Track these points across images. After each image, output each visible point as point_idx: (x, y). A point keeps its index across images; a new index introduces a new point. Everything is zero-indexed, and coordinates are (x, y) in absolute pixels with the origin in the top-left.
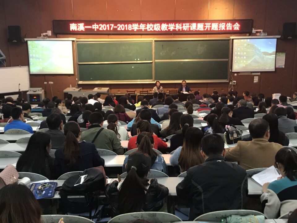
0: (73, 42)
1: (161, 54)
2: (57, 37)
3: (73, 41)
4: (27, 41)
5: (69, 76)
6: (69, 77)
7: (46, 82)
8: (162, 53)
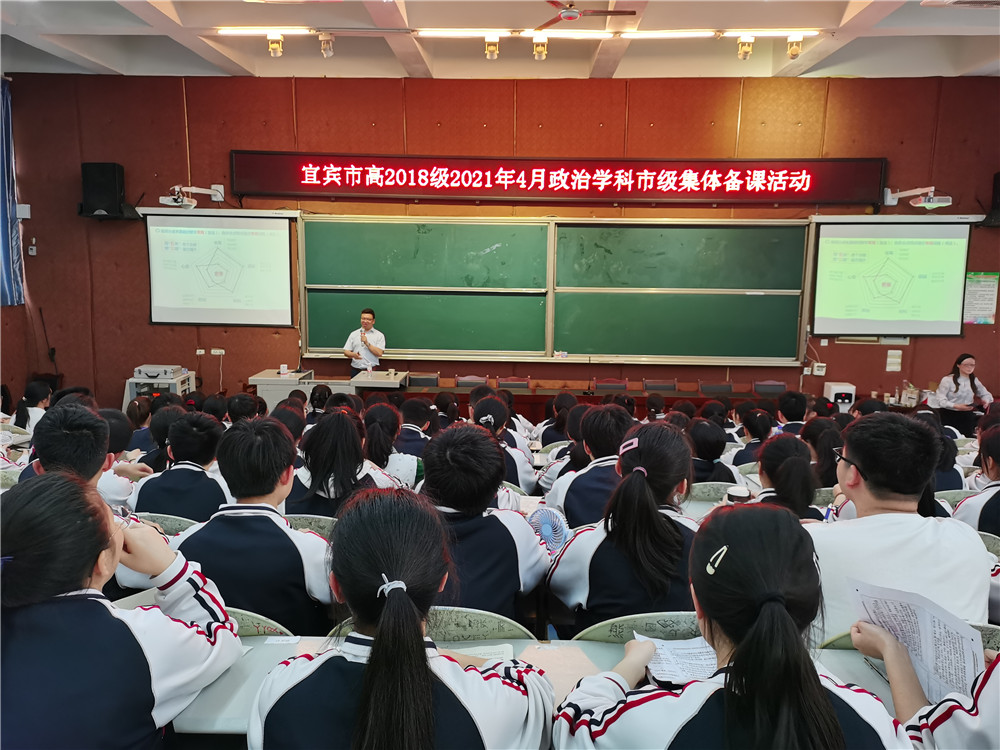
0: (293, 223)
1: (576, 266)
2: (242, 207)
3: (292, 220)
4: (145, 216)
6: (276, 335)
7: (201, 348)
8: (580, 265)
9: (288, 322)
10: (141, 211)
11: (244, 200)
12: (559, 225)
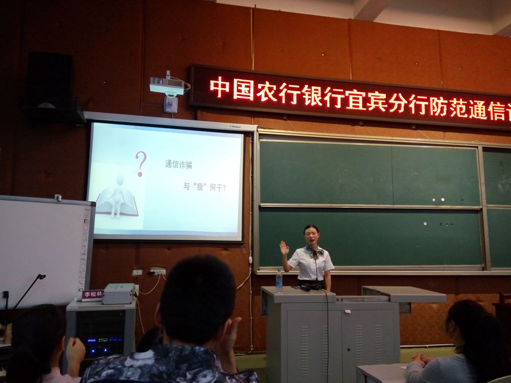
0: (247, 138)
1: (500, 186)
2: (196, 118)
3: (248, 135)
4: (90, 122)
5: (226, 249)
6: (225, 253)
7: (138, 269)
8: (503, 185)
9: (240, 239)
10: (87, 115)
11: (199, 113)
12: (485, 149)
